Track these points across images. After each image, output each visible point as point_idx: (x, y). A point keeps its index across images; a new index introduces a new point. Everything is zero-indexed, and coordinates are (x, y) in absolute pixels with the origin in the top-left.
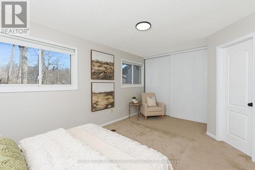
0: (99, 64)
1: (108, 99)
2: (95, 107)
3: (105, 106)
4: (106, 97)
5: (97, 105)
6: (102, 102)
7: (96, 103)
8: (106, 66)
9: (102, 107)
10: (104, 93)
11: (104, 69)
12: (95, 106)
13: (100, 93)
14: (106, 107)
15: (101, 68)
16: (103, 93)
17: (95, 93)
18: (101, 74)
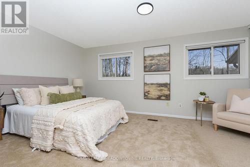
0: (150, 58)
1: (161, 90)
2: (147, 96)
3: (157, 96)
4: (159, 88)
5: (149, 94)
6: (154, 92)
7: (148, 92)
8: (158, 58)
9: (154, 97)
10: (157, 84)
11: (157, 62)
12: (146, 94)
13: (152, 84)
14: (159, 98)
15: (153, 62)
16: (155, 84)
17: (146, 84)
18: (153, 67)
